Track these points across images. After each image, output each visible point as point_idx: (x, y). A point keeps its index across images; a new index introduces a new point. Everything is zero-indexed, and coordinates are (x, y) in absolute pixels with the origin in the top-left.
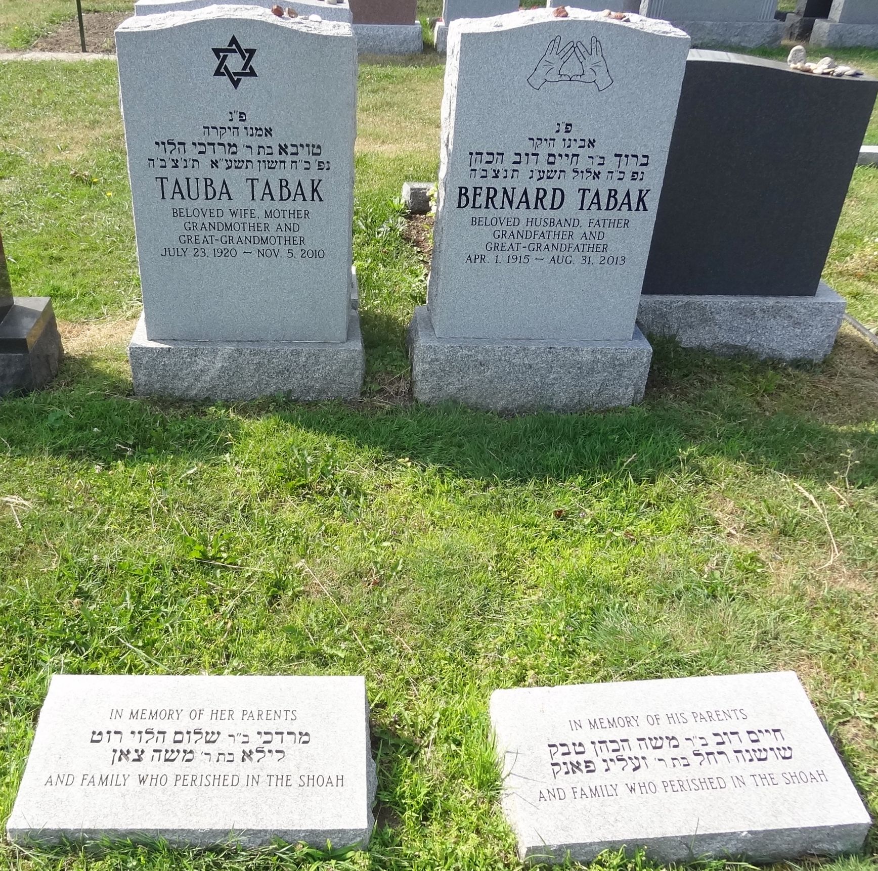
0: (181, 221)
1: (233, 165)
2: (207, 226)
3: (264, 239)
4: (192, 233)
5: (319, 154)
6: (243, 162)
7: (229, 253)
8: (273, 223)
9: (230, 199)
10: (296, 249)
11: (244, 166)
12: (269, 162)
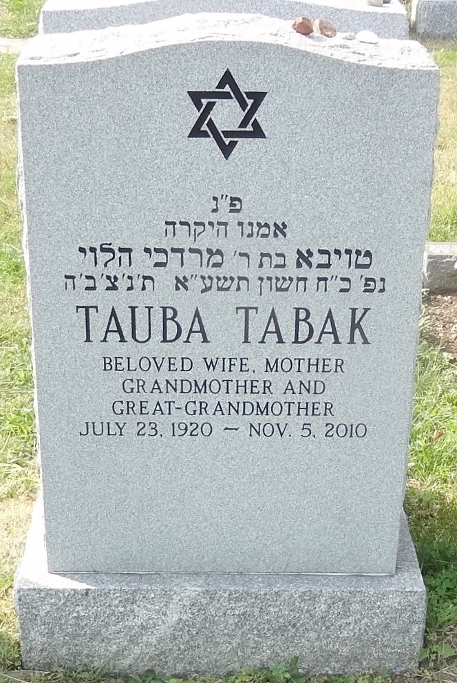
0: (117, 378)
1: (215, 286)
2: (163, 385)
3: (263, 407)
4: (136, 398)
5: (367, 266)
6: (232, 279)
7: (199, 430)
8: (279, 380)
9: (205, 340)
10: (318, 424)
11: (234, 287)
12: (278, 279)
